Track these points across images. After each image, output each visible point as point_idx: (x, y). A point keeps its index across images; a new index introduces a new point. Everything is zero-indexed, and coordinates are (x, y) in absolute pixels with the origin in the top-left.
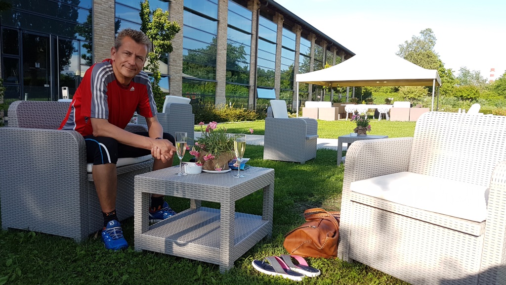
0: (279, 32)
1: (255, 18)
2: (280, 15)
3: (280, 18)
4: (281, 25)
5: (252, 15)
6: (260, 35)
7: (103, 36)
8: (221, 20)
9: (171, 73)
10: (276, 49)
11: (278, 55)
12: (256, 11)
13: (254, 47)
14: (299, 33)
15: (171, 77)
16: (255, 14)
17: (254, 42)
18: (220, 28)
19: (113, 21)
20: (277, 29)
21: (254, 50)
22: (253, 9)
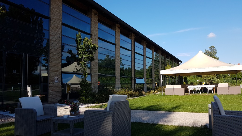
0: (144, 50)
1: (133, 43)
2: (144, 41)
3: (144, 43)
4: (145, 46)
5: (132, 41)
6: (136, 51)
7: (54, 54)
8: (117, 44)
9: (92, 72)
10: (144, 58)
11: (144, 61)
12: (133, 39)
13: (133, 57)
14: (153, 50)
15: (92, 75)
16: (133, 41)
17: (133, 55)
18: (116, 48)
19: (60, 45)
20: (144, 48)
21: (133, 59)
22: (132, 38)
